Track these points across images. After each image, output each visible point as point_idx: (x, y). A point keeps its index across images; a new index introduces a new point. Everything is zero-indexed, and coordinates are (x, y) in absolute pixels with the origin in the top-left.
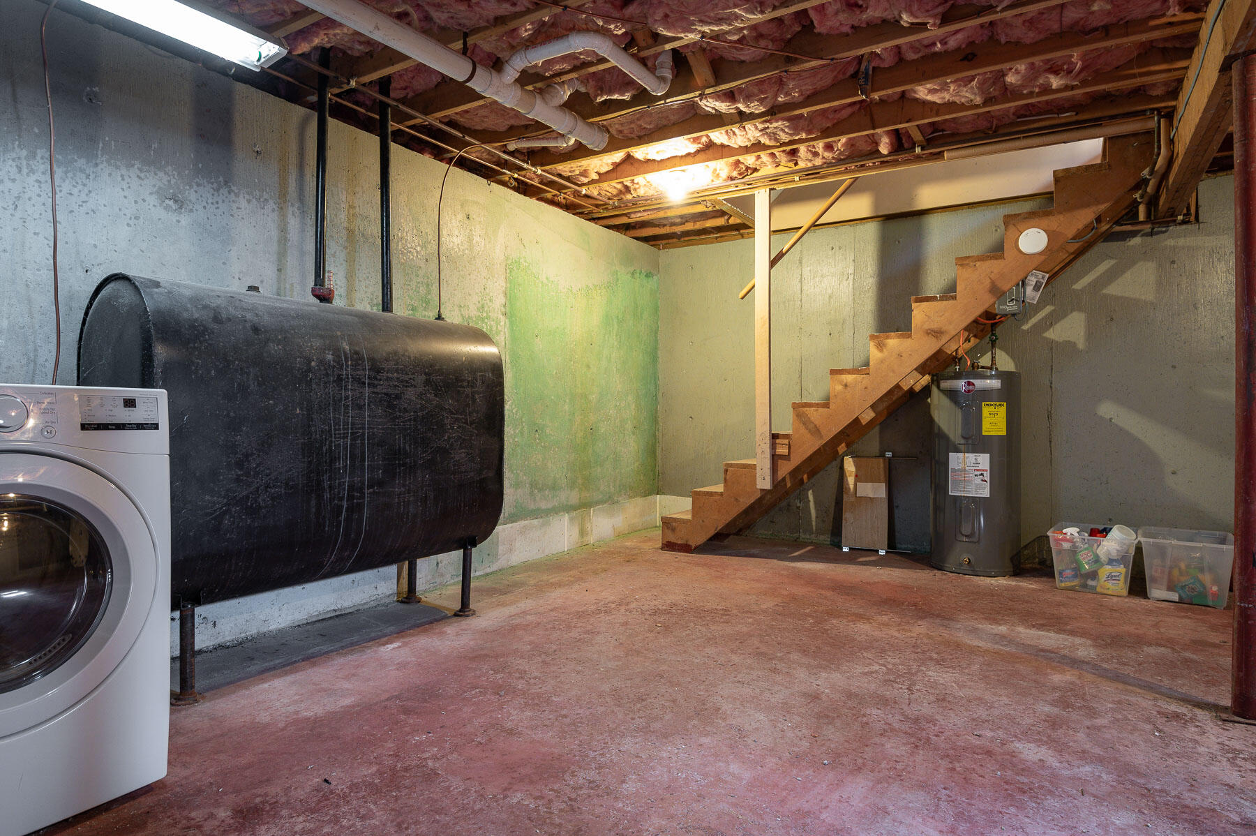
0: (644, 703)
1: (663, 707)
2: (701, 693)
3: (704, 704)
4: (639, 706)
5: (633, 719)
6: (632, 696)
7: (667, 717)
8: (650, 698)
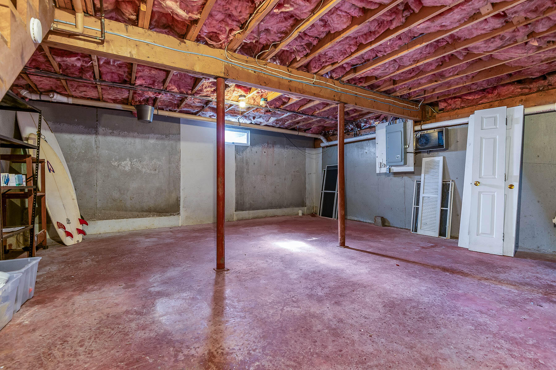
0: (420, 316)
1: (410, 312)
2: (389, 316)
3: (390, 310)
4: (423, 315)
5: (425, 309)
6: (427, 322)
7: (409, 307)
8: (417, 318)
